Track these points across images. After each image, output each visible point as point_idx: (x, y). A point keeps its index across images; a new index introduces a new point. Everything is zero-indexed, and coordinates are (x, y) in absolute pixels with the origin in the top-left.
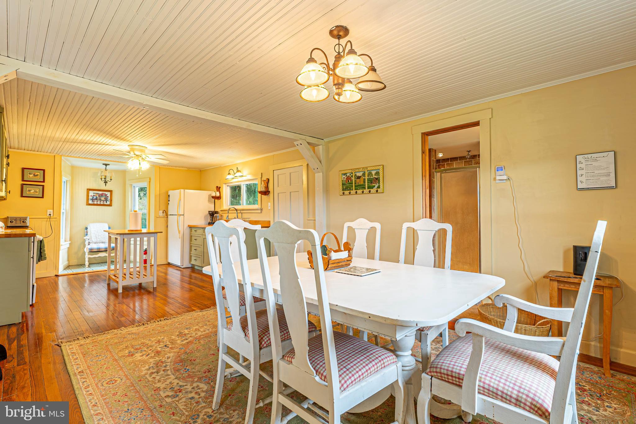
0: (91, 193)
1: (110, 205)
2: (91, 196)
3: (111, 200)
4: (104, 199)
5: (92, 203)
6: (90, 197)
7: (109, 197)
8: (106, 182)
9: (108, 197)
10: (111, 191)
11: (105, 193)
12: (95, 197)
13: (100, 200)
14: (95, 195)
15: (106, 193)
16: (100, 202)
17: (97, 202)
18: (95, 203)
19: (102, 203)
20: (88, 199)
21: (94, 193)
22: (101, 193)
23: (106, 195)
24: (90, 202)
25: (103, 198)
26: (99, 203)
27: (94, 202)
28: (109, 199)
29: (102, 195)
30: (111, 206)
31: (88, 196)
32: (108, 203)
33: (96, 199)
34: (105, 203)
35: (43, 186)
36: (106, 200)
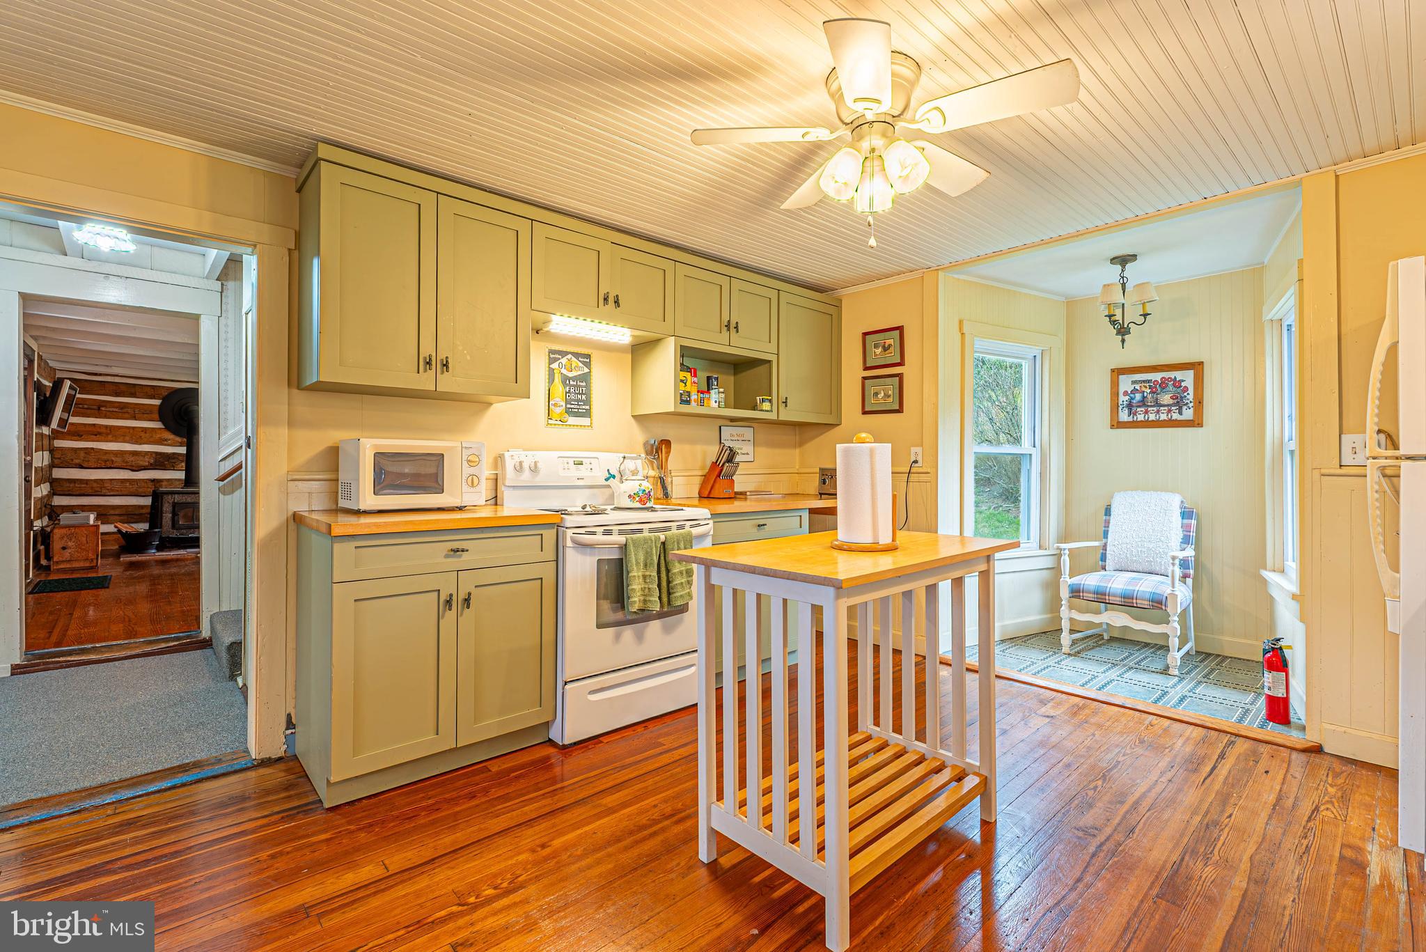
0: (1126, 383)
1: (1196, 423)
2: (1126, 393)
3: (1199, 403)
4: (1171, 402)
5: (1130, 419)
6: (1123, 399)
7: (1191, 391)
8: (1123, 331)
9: (1186, 389)
10: (1197, 367)
11: (1172, 375)
12: (1138, 397)
13: (1158, 404)
14: (1138, 387)
15: (1178, 375)
16: (1158, 412)
17: (1146, 412)
18: (1141, 417)
19: (1163, 417)
20: (1115, 408)
21: (1134, 382)
22: (1157, 377)
23: (1177, 384)
24: (1124, 416)
25: (1166, 399)
26: (1152, 417)
27: (1135, 414)
28: (1191, 397)
29: (1163, 384)
30: (1200, 425)
31: (1115, 394)
32: (1188, 414)
33: (1143, 402)
34: (1176, 416)
35: (900, 376)
36: (1179, 403)
